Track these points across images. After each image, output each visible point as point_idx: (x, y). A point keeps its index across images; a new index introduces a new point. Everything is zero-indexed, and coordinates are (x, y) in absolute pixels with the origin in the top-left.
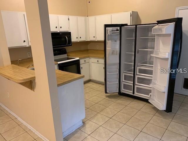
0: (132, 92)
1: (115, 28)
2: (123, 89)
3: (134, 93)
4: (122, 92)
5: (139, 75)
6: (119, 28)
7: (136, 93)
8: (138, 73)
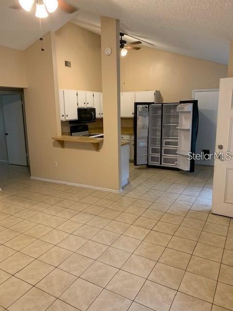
0: (159, 163)
1: (144, 106)
2: (150, 162)
3: (161, 164)
4: (150, 164)
5: (165, 147)
6: (147, 106)
7: (163, 163)
8: (164, 146)
